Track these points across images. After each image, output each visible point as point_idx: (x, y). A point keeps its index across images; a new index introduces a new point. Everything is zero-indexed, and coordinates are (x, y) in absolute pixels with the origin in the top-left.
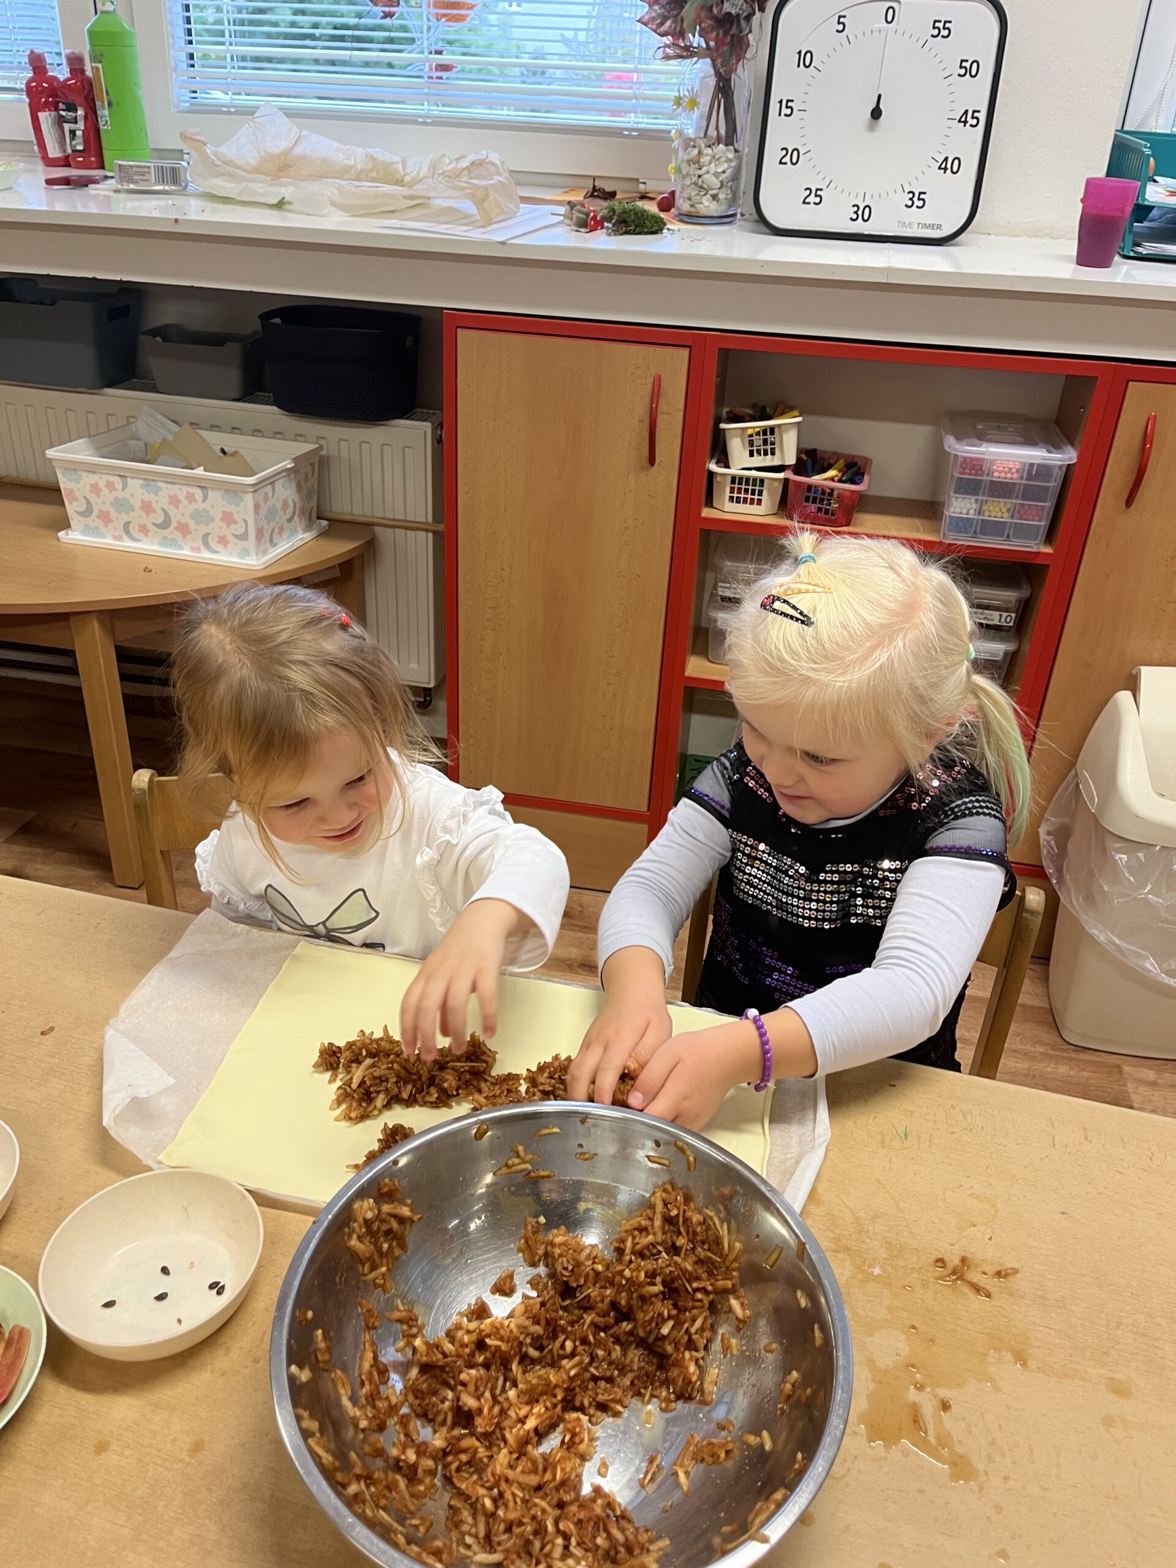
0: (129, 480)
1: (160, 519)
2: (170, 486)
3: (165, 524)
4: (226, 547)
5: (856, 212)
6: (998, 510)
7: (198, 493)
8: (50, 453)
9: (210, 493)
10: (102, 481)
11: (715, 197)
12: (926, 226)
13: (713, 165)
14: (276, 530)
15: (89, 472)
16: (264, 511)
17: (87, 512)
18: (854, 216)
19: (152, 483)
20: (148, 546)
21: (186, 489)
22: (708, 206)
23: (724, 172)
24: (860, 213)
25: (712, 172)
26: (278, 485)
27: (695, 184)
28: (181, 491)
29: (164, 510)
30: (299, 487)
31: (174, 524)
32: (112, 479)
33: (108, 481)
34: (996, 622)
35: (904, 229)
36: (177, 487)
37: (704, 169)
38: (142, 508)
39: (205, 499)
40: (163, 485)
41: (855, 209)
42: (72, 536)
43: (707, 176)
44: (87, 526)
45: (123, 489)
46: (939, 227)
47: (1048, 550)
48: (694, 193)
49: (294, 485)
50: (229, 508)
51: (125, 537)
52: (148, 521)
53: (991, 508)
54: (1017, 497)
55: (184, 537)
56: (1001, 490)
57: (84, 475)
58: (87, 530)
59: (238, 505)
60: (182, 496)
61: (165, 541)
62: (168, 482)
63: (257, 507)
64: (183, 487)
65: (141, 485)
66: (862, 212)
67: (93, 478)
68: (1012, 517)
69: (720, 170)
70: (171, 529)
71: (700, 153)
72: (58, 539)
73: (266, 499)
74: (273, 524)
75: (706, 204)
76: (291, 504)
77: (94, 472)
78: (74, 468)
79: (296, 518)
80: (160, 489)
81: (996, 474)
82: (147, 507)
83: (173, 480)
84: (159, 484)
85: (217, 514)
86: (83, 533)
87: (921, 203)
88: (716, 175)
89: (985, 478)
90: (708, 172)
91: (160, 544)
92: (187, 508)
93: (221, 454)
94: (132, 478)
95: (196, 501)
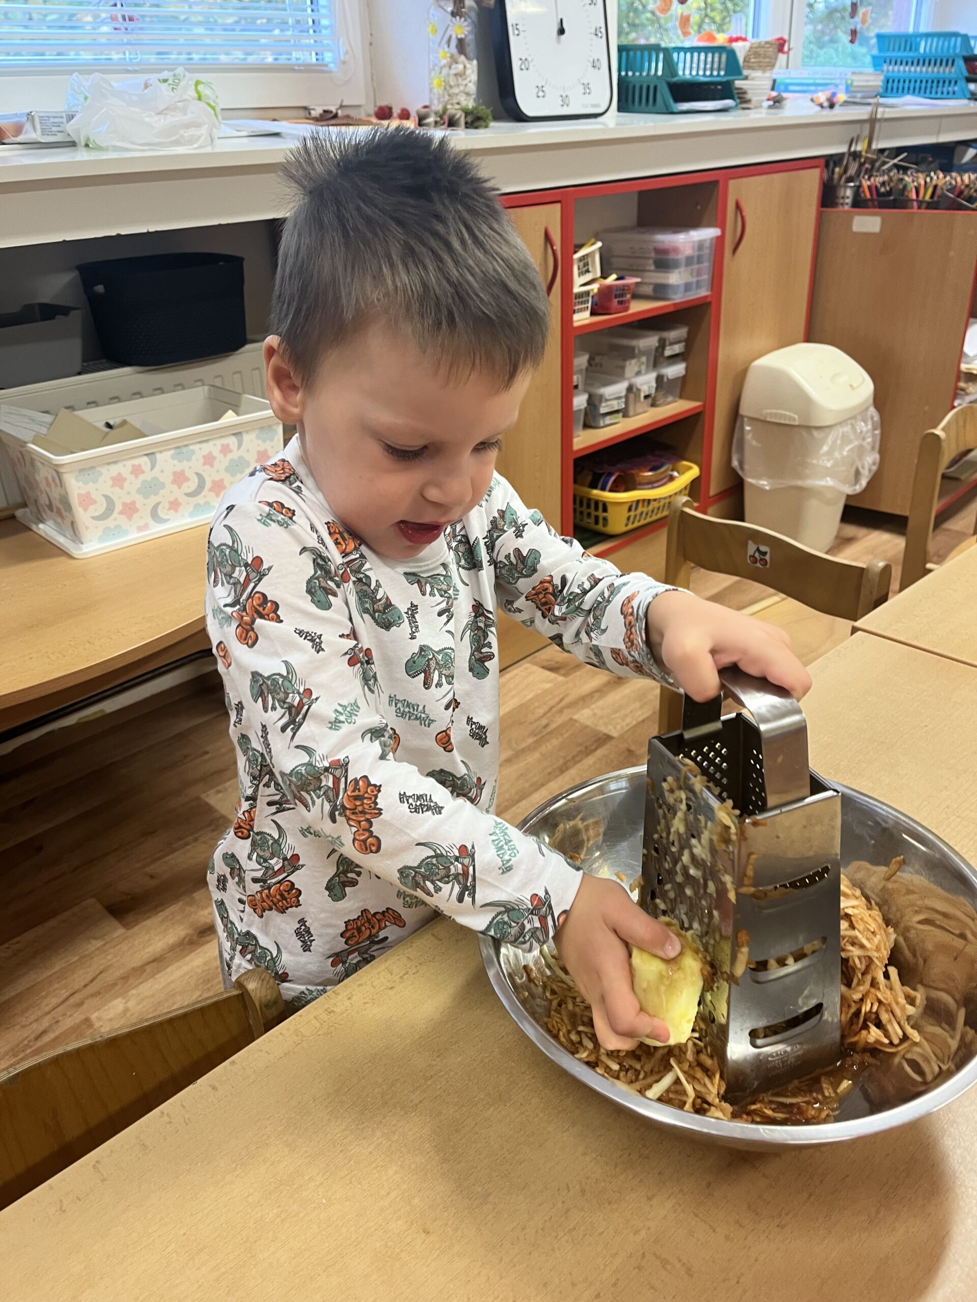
0: (158, 455)
1: (192, 485)
5: (562, 100)
7: (232, 441)
9: (246, 438)
10: (124, 468)
15: (109, 464)
18: (562, 103)
19: (184, 450)
21: (219, 442)
28: (213, 447)
29: (198, 474)
32: (136, 462)
33: (133, 466)
35: (584, 109)
36: (211, 443)
38: (174, 482)
40: (195, 447)
41: (562, 97)
45: (152, 468)
46: (599, 105)
51: (153, 523)
52: (178, 493)
57: (104, 469)
58: (106, 534)
60: (216, 452)
62: (201, 442)
65: (173, 457)
66: (565, 100)
67: (115, 470)
70: (205, 492)
77: (115, 462)
80: (193, 452)
82: (180, 479)
83: (203, 439)
84: (191, 447)
86: (101, 539)
87: (589, 91)
91: (191, 515)
92: (222, 462)
93: (107, 430)
94: (161, 452)
95: (231, 451)
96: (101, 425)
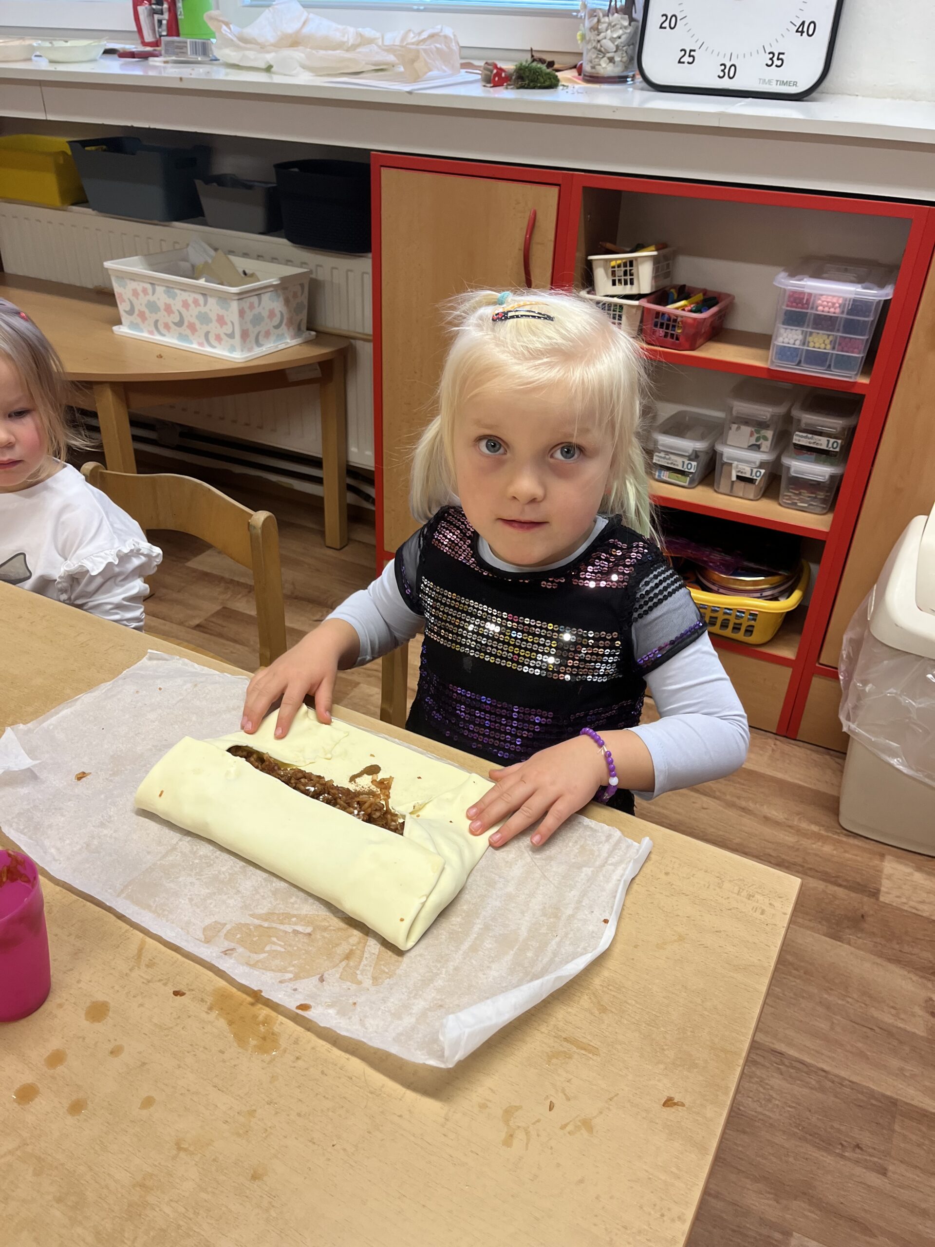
0: (156, 286)
1: (177, 319)
2: (182, 292)
3: (180, 324)
4: (220, 343)
5: (723, 71)
6: (820, 342)
7: (201, 299)
8: (107, 264)
9: (209, 299)
10: (140, 287)
11: (611, 60)
12: (783, 83)
13: (609, 31)
14: (262, 333)
16: (249, 315)
17: (131, 312)
18: (722, 74)
19: (172, 290)
20: (170, 340)
21: (193, 295)
22: (606, 68)
23: (619, 37)
24: (726, 71)
25: (608, 37)
26: (266, 298)
27: (595, 48)
28: (189, 297)
29: (179, 312)
30: (287, 302)
31: (186, 324)
33: (143, 287)
34: (824, 447)
35: (764, 86)
36: (187, 293)
37: (602, 35)
38: (165, 310)
39: (206, 303)
40: (178, 292)
41: (723, 67)
42: (122, 330)
43: (604, 41)
44: (132, 323)
45: (153, 294)
46: (795, 84)
47: (865, 381)
48: (594, 56)
49: (281, 299)
50: (222, 312)
51: (156, 332)
52: (169, 320)
53: (816, 340)
54: (838, 331)
55: (193, 334)
56: (824, 322)
57: (128, 282)
58: (133, 326)
59: (227, 310)
60: (190, 301)
61: (182, 337)
62: (181, 290)
63: (242, 313)
64: (190, 293)
65: (164, 291)
66: (728, 71)
67: (135, 285)
68: (834, 348)
69: (615, 36)
70: (184, 327)
71: (599, 21)
72: (112, 331)
73: (252, 307)
74: (257, 329)
75: (604, 65)
76: (279, 315)
78: (124, 276)
79: (284, 326)
80: (176, 295)
81: (820, 308)
82: (168, 309)
83: (185, 288)
84: (176, 291)
85: (213, 317)
86: (130, 328)
87: (779, 63)
88: (613, 40)
89: (809, 311)
90: (605, 38)
91: (178, 339)
92: (194, 311)
93: (243, 275)
94: (158, 285)
95: (199, 305)
96: (241, 271)
